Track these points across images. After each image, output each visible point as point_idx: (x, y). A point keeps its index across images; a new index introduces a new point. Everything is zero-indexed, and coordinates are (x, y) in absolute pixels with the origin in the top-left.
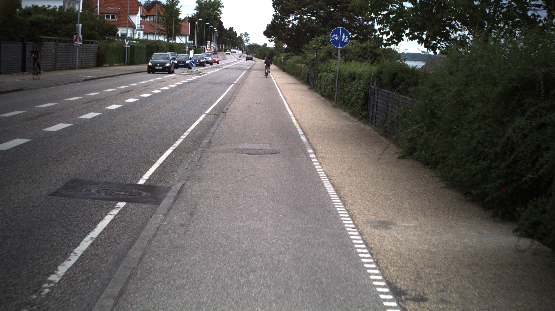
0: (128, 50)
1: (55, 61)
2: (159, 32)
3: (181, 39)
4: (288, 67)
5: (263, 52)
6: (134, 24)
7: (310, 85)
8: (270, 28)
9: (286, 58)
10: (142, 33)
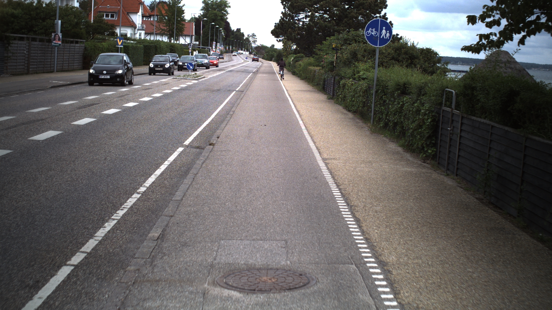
0: (121, 50)
1: (28, 64)
2: (161, 32)
3: (185, 40)
4: (299, 70)
5: (270, 54)
6: (134, 23)
7: (328, 93)
8: (278, 27)
9: (296, 59)
10: (143, 32)
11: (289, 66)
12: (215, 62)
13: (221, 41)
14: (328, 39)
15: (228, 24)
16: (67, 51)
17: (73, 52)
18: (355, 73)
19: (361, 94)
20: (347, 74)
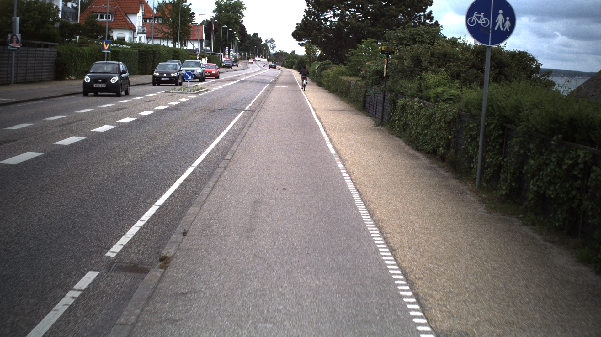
2: (163, 35)
3: (193, 45)
5: (290, 61)
6: (134, 25)
8: (301, 28)
9: (322, 67)
10: (144, 36)
11: (314, 75)
12: (214, 72)
13: (235, 46)
14: (364, 42)
15: (244, 27)
16: (31, 57)
17: (40, 58)
19: (442, 125)
20: (408, 90)
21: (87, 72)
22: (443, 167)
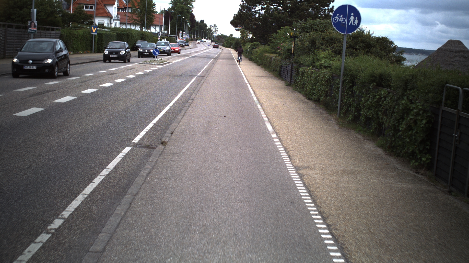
0: (95, 37)
1: (4, 49)
2: (133, 22)
3: (155, 29)
4: (255, 56)
5: (229, 42)
6: (111, 14)
7: (284, 79)
8: (237, 18)
9: (252, 47)
10: (118, 22)
11: (246, 53)
12: (177, 49)
13: (186, 30)
14: (282, 29)
15: (193, 16)
18: (315, 61)
19: (323, 83)
20: (306, 62)
21: (105, 48)
22: (323, 108)
